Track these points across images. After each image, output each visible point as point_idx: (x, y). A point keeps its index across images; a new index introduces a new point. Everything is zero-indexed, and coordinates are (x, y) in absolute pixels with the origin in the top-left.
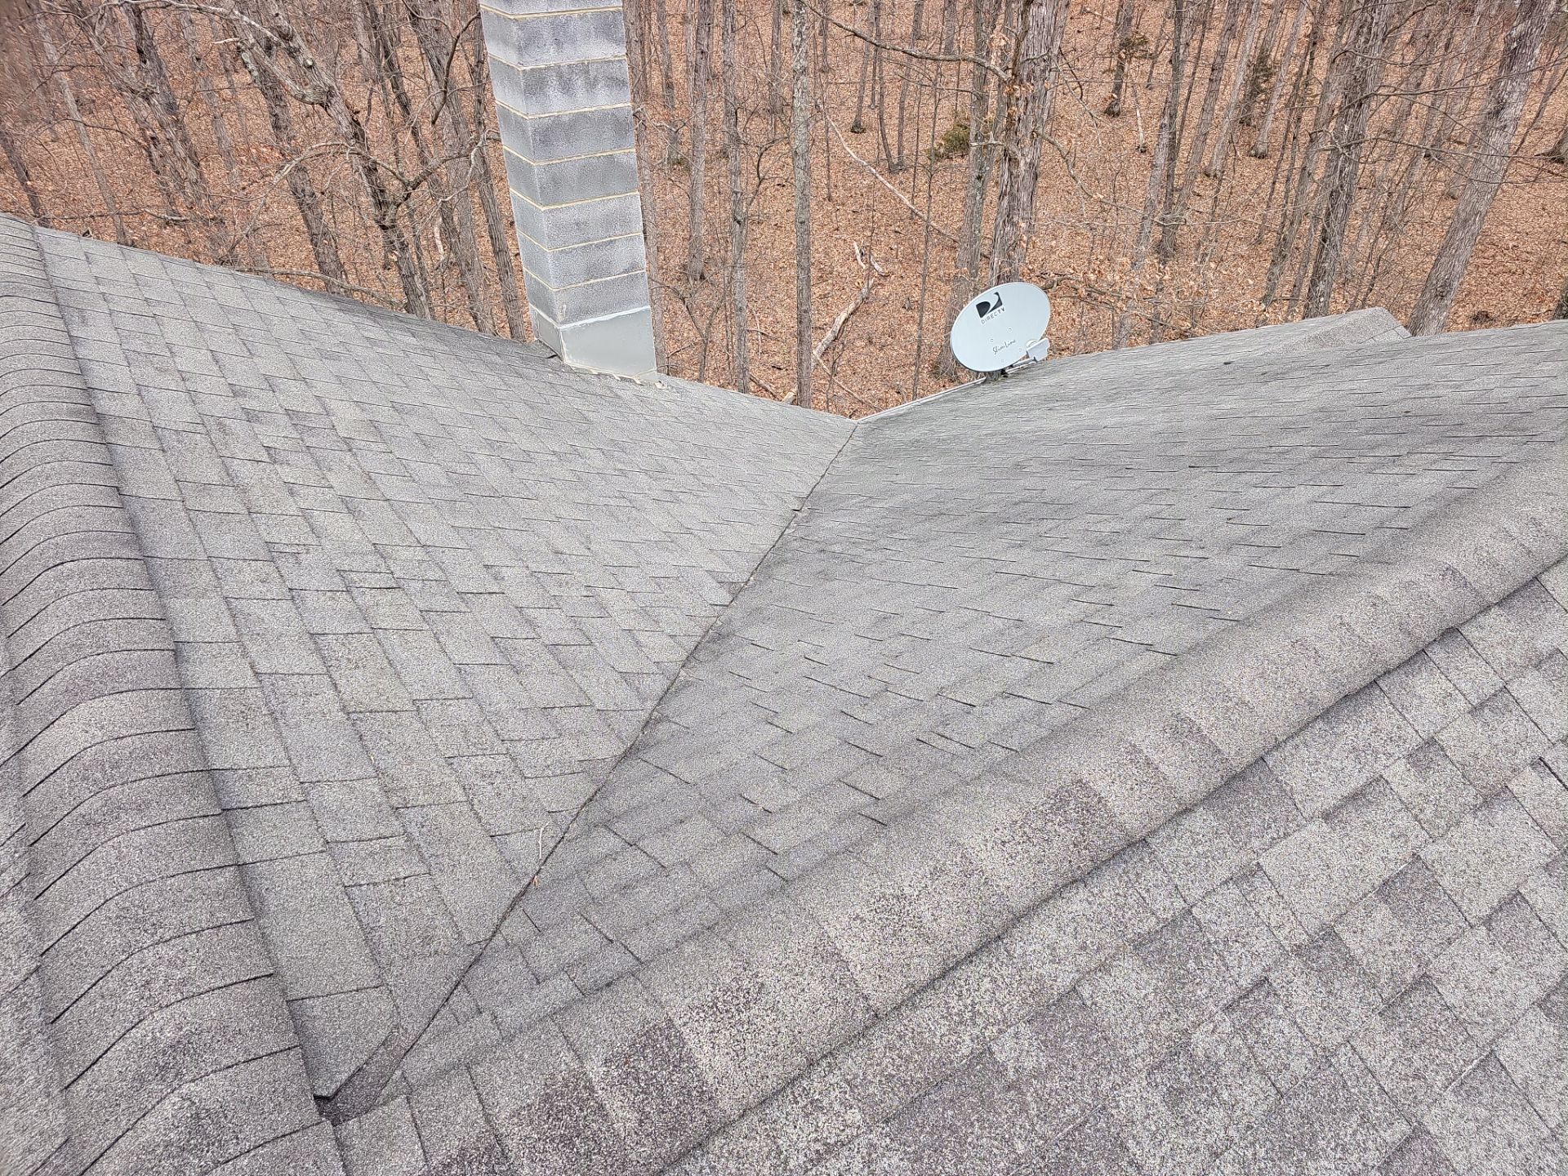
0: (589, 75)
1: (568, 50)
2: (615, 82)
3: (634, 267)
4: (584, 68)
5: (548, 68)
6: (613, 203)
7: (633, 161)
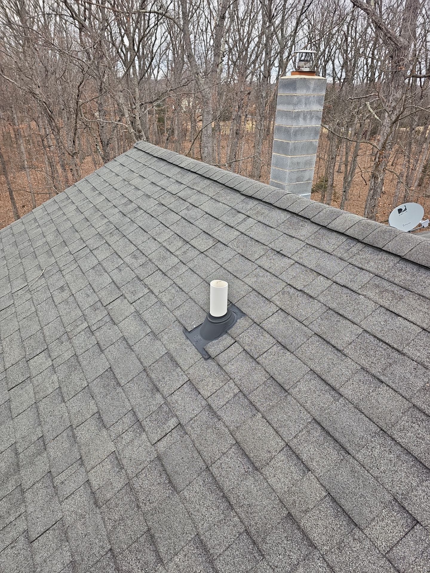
0: (311, 115)
1: (308, 106)
2: (318, 118)
3: (309, 179)
4: (310, 112)
5: (301, 112)
6: (308, 157)
7: (317, 145)
